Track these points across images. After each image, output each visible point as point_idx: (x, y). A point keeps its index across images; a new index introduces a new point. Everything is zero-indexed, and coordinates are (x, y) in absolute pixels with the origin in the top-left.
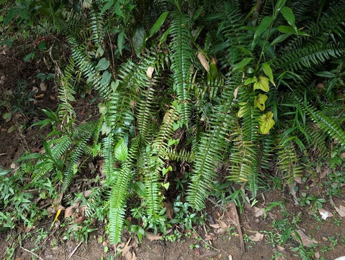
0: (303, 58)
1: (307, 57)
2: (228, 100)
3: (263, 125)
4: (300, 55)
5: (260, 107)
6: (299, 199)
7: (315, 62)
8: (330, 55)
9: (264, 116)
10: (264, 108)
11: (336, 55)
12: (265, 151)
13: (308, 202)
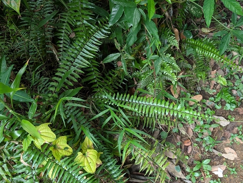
0: (76, 60)
1: (79, 57)
2: (27, 172)
3: (86, 164)
4: (71, 59)
5: (65, 153)
6: (188, 177)
7: (91, 56)
8: (100, 40)
9: (80, 154)
10: (71, 150)
11: (106, 34)
12: (115, 176)
13: (197, 175)
